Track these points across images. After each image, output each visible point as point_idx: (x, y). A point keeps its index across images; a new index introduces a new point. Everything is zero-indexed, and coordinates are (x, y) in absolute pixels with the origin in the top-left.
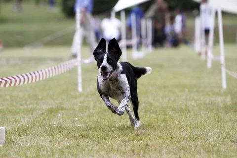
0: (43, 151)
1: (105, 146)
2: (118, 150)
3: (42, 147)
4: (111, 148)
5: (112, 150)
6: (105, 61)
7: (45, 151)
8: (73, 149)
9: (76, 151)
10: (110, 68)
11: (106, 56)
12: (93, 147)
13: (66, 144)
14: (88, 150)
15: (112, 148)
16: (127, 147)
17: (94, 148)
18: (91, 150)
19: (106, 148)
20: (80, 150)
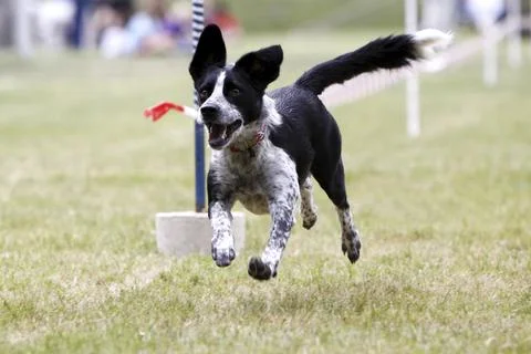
0: (330, 267)
1: (469, 258)
2: (497, 268)
3: (327, 259)
4: (481, 262)
5: (485, 267)
6: (218, 90)
7: (335, 268)
8: (397, 263)
9: (404, 269)
10: (231, 112)
11: (222, 77)
12: (441, 260)
13: (383, 252)
14: (431, 267)
15: (485, 263)
16: (520, 262)
17: (444, 262)
18: (438, 267)
19: (472, 262)
20: (412, 267)
